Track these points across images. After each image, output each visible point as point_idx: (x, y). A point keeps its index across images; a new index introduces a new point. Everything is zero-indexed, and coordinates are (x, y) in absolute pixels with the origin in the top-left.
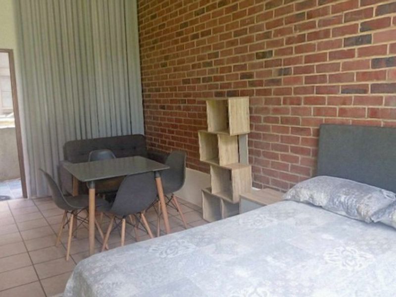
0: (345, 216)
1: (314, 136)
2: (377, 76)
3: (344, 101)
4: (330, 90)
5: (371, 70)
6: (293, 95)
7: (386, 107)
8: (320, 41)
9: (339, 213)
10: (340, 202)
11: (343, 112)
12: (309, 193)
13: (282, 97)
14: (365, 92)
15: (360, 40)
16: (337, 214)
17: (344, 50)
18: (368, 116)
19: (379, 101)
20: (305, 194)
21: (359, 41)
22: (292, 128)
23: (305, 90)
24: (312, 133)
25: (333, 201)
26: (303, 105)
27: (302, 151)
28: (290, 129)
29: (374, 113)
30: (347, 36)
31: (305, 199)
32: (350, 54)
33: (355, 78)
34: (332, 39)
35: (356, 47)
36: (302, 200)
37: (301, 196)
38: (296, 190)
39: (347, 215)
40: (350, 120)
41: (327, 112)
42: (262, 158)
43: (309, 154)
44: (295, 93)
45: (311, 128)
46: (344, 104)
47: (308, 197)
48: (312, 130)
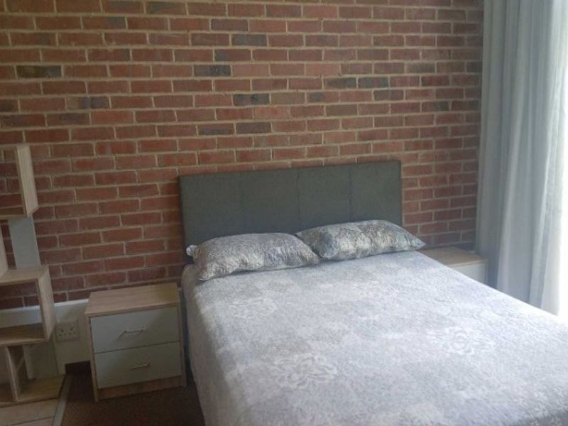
0: (287, 269)
1: (162, 194)
2: (243, 114)
3: (205, 145)
4: (181, 131)
5: (233, 107)
6: (116, 139)
7: (257, 149)
8: (156, 63)
9: (278, 267)
10: (278, 256)
11: (205, 158)
12: (238, 260)
13: (94, 143)
14: (231, 132)
15: (217, 70)
16: (277, 270)
17: (196, 81)
18: (237, 160)
19: (247, 142)
20: (233, 263)
21: (215, 71)
22: (120, 188)
23: (139, 132)
24: (159, 190)
25: (270, 257)
26: (137, 153)
27: (147, 218)
28: (118, 190)
29: (244, 156)
30: (198, 63)
31: (235, 268)
32: (206, 86)
33: (216, 116)
34: (174, 63)
35: (213, 79)
36: (230, 272)
37: (228, 266)
38: (218, 263)
39: (288, 266)
40: (214, 167)
41: (181, 160)
42: (59, 248)
43: (158, 221)
44: (120, 136)
45: (157, 183)
46: (205, 147)
47: (238, 265)
48: (158, 186)
